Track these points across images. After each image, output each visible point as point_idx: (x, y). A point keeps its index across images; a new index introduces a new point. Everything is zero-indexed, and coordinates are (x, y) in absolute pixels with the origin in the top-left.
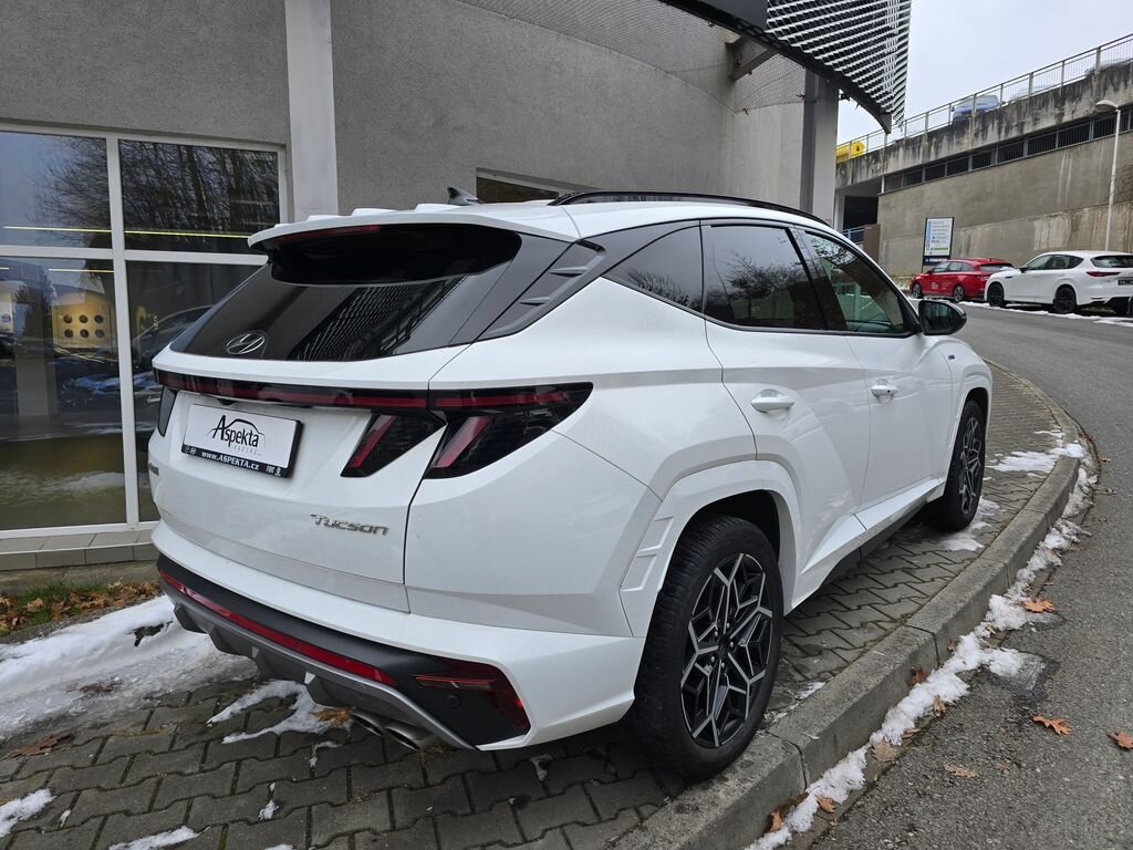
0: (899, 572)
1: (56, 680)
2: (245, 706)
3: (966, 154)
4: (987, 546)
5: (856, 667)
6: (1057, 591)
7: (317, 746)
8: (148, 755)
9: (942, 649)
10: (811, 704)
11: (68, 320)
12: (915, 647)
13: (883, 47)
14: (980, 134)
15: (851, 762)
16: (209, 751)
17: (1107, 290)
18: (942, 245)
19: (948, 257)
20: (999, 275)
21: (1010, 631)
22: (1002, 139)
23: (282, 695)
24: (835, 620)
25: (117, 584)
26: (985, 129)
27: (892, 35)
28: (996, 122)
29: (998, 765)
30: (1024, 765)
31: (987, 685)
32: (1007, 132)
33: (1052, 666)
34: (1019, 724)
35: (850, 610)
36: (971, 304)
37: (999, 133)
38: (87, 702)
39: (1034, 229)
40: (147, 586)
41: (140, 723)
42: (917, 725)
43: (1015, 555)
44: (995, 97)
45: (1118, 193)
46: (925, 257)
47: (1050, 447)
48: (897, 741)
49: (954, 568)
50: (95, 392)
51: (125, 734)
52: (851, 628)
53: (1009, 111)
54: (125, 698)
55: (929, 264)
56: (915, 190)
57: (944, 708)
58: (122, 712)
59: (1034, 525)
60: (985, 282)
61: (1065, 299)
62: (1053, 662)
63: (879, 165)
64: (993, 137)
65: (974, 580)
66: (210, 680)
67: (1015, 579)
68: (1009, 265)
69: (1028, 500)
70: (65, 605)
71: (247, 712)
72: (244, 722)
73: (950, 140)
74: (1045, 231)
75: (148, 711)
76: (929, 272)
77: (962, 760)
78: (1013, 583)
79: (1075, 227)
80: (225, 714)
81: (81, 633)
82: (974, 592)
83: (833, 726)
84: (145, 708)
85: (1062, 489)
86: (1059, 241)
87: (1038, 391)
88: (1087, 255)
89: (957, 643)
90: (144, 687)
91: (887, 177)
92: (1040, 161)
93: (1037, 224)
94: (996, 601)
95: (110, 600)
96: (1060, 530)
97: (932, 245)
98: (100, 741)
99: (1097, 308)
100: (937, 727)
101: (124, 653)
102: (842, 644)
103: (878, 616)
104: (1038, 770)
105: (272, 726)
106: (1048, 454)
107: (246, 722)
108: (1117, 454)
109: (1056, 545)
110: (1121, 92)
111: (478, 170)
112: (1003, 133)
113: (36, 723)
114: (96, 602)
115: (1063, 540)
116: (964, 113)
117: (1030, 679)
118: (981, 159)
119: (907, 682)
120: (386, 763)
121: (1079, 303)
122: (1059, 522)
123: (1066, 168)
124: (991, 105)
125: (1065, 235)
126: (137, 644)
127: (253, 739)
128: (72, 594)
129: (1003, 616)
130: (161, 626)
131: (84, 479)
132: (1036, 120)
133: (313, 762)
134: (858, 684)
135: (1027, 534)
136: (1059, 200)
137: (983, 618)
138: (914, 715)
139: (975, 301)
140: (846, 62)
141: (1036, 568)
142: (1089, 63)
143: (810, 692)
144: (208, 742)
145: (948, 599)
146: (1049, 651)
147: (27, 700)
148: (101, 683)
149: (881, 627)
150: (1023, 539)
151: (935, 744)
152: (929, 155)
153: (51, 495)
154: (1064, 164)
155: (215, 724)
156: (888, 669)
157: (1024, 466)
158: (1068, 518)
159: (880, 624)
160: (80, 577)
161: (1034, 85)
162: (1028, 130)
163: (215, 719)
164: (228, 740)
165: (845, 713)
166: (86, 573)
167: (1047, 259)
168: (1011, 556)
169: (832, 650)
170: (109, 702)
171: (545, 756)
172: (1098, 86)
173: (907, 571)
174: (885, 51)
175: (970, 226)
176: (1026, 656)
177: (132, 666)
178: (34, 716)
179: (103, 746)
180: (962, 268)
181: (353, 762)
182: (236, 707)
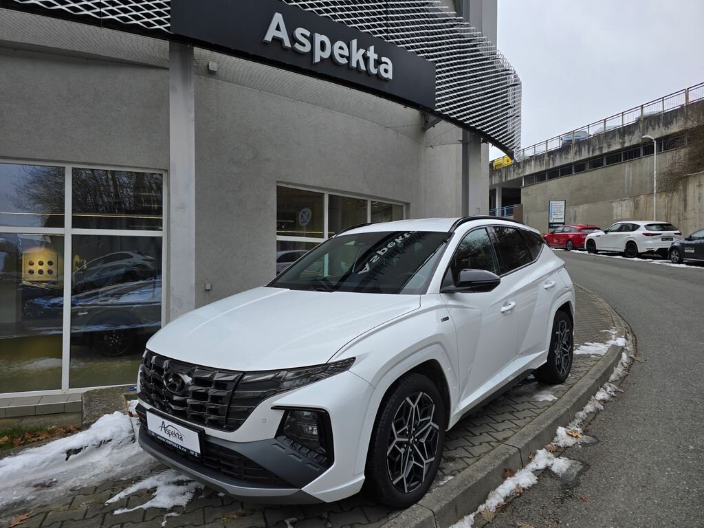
0: (508, 414)
1: (20, 480)
2: (127, 494)
3: (571, 164)
4: (559, 398)
5: (473, 467)
6: (597, 425)
7: (166, 516)
8: (71, 521)
9: (524, 458)
10: (444, 488)
11: (31, 264)
12: (507, 456)
13: (507, 114)
14: (578, 153)
15: (465, 521)
16: (106, 519)
17: (655, 244)
18: (560, 217)
19: (564, 224)
20: (592, 235)
21: (566, 448)
22: (591, 156)
23: (149, 487)
24: (466, 441)
25: (53, 427)
26: (580, 151)
27: (511, 107)
28: (586, 146)
29: (546, 522)
30: (560, 522)
31: (548, 478)
32: (593, 152)
33: (586, 466)
34: (562, 500)
35: (475, 435)
36: (577, 251)
37: (589, 152)
38: (37, 493)
39: (612, 207)
40: (72, 428)
41: (67, 504)
42: (505, 501)
43: (574, 404)
44: (586, 132)
45: (659, 188)
46: (550, 224)
47: (608, 340)
48: (493, 510)
49: (538, 411)
50: (45, 307)
51: (58, 510)
52: (474, 446)
53: (593, 140)
54: (58, 490)
55: (552, 227)
56: (542, 185)
57: (522, 491)
58: (57, 498)
59: (588, 386)
60: (584, 239)
61: (631, 248)
62: (588, 465)
63: (520, 170)
64: (585, 155)
65: (547, 418)
66: (108, 480)
67: (574, 418)
68: (599, 229)
69: (588, 371)
70: (22, 440)
71: (128, 498)
72: (126, 503)
73: (561, 156)
74: (619, 209)
75: (72, 497)
76: (552, 233)
77: (527, 520)
78: (573, 420)
79: (636, 206)
80: (115, 499)
81: (35, 453)
82: (546, 425)
83: (454, 500)
84: (70, 496)
85: (609, 365)
86: (628, 215)
87: (607, 306)
88: (642, 224)
89: (535, 454)
90: (70, 484)
91: (525, 177)
92: (614, 168)
93: (614, 204)
94: (561, 431)
95: (49, 436)
96: (606, 389)
97: (554, 217)
98: (44, 514)
99: (650, 254)
100: (516, 501)
101: (60, 464)
102: (467, 454)
103: (490, 439)
104: (568, 525)
105: (142, 505)
106: (605, 344)
107: (128, 502)
108: (648, 344)
109: (602, 398)
110: (656, 130)
111: (277, 182)
112: (591, 153)
113: (8, 505)
114: (40, 438)
115: (606, 395)
116: (568, 141)
117: (572, 475)
118: (580, 167)
119: (502, 476)
120: (205, 523)
121: (639, 251)
122: (606, 385)
123: (629, 173)
124: (583, 137)
125: (631, 211)
126: (67, 459)
127: (131, 512)
128: (26, 434)
129: (563, 439)
130: (82, 448)
131: (35, 362)
132: (609, 146)
133: (163, 524)
134: (471, 477)
135: (583, 391)
136: (626, 191)
137: (552, 440)
138: (504, 495)
139: (580, 250)
140: (483, 124)
141: (588, 411)
142: (638, 114)
143: (445, 482)
144: (105, 514)
145: (530, 429)
146: (585, 459)
147: (3, 492)
148: (45, 482)
149: (491, 445)
150: (581, 394)
151: (513, 511)
152: (549, 165)
153: (15, 373)
154: (627, 171)
155: (109, 504)
156: (490, 468)
157: (590, 351)
158: (613, 382)
159: (491, 443)
160: (31, 423)
161: (607, 126)
162: (605, 151)
163: (109, 501)
164: (116, 512)
165: (463, 493)
166: (35, 420)
167: (619, 226)
168: (572, 404)
169: (461, 458)
170: (49, 493)
171: (293, 519)
172: (643, 126)
173: (512, 413)
174: (508, 116)
175: (576, 205)
176: (573, 461)
177: (63, 473)
178: (7, 501)
179: (45, 517)
180: (571, 230)
181: (186, 523)
182: (122, 495)
